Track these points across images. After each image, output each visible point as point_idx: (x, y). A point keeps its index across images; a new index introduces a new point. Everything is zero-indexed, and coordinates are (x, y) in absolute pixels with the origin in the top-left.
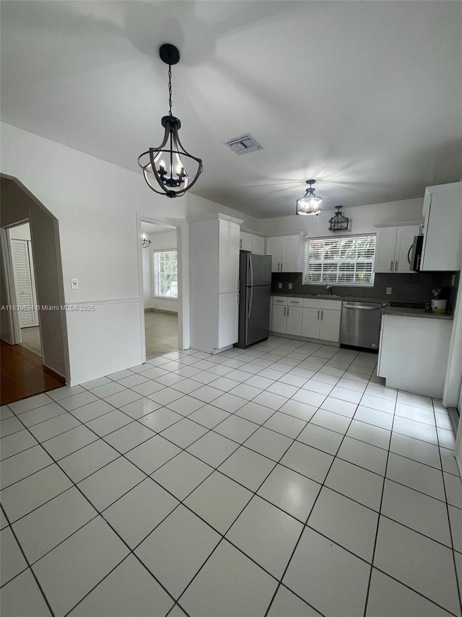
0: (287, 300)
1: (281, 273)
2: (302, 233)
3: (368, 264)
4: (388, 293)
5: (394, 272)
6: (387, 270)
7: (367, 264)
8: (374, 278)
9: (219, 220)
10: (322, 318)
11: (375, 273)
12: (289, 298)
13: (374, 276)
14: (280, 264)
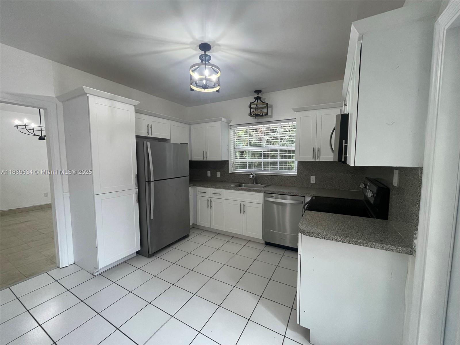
0: (210, 191)
1: (206, 161)
2: (223, 119)
3: (291, 151)
4: (312, 182)
5: (317, 160)
6: (309, 158)
7: (289, 151)
8: (297, 166)
9: (88, 97)
10: (244, 211)
11: (298, 162)
12: (211, 189)
13: (297, 163)
14: (205, 152)
